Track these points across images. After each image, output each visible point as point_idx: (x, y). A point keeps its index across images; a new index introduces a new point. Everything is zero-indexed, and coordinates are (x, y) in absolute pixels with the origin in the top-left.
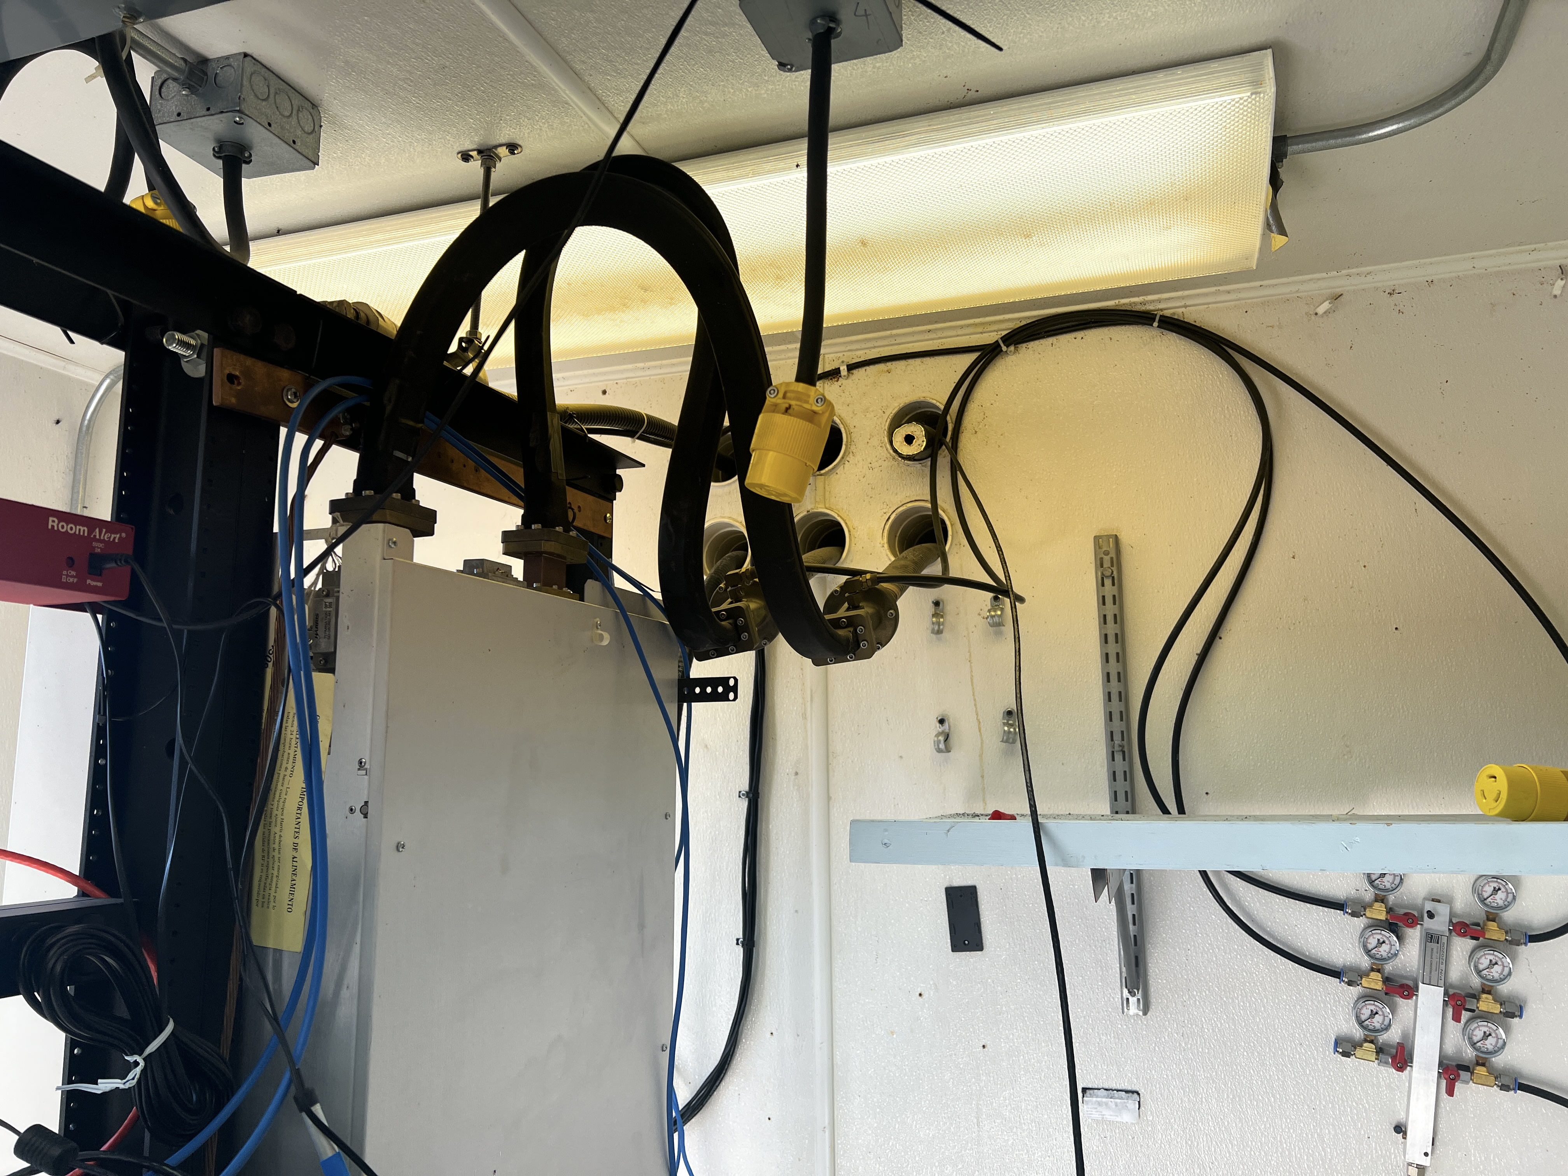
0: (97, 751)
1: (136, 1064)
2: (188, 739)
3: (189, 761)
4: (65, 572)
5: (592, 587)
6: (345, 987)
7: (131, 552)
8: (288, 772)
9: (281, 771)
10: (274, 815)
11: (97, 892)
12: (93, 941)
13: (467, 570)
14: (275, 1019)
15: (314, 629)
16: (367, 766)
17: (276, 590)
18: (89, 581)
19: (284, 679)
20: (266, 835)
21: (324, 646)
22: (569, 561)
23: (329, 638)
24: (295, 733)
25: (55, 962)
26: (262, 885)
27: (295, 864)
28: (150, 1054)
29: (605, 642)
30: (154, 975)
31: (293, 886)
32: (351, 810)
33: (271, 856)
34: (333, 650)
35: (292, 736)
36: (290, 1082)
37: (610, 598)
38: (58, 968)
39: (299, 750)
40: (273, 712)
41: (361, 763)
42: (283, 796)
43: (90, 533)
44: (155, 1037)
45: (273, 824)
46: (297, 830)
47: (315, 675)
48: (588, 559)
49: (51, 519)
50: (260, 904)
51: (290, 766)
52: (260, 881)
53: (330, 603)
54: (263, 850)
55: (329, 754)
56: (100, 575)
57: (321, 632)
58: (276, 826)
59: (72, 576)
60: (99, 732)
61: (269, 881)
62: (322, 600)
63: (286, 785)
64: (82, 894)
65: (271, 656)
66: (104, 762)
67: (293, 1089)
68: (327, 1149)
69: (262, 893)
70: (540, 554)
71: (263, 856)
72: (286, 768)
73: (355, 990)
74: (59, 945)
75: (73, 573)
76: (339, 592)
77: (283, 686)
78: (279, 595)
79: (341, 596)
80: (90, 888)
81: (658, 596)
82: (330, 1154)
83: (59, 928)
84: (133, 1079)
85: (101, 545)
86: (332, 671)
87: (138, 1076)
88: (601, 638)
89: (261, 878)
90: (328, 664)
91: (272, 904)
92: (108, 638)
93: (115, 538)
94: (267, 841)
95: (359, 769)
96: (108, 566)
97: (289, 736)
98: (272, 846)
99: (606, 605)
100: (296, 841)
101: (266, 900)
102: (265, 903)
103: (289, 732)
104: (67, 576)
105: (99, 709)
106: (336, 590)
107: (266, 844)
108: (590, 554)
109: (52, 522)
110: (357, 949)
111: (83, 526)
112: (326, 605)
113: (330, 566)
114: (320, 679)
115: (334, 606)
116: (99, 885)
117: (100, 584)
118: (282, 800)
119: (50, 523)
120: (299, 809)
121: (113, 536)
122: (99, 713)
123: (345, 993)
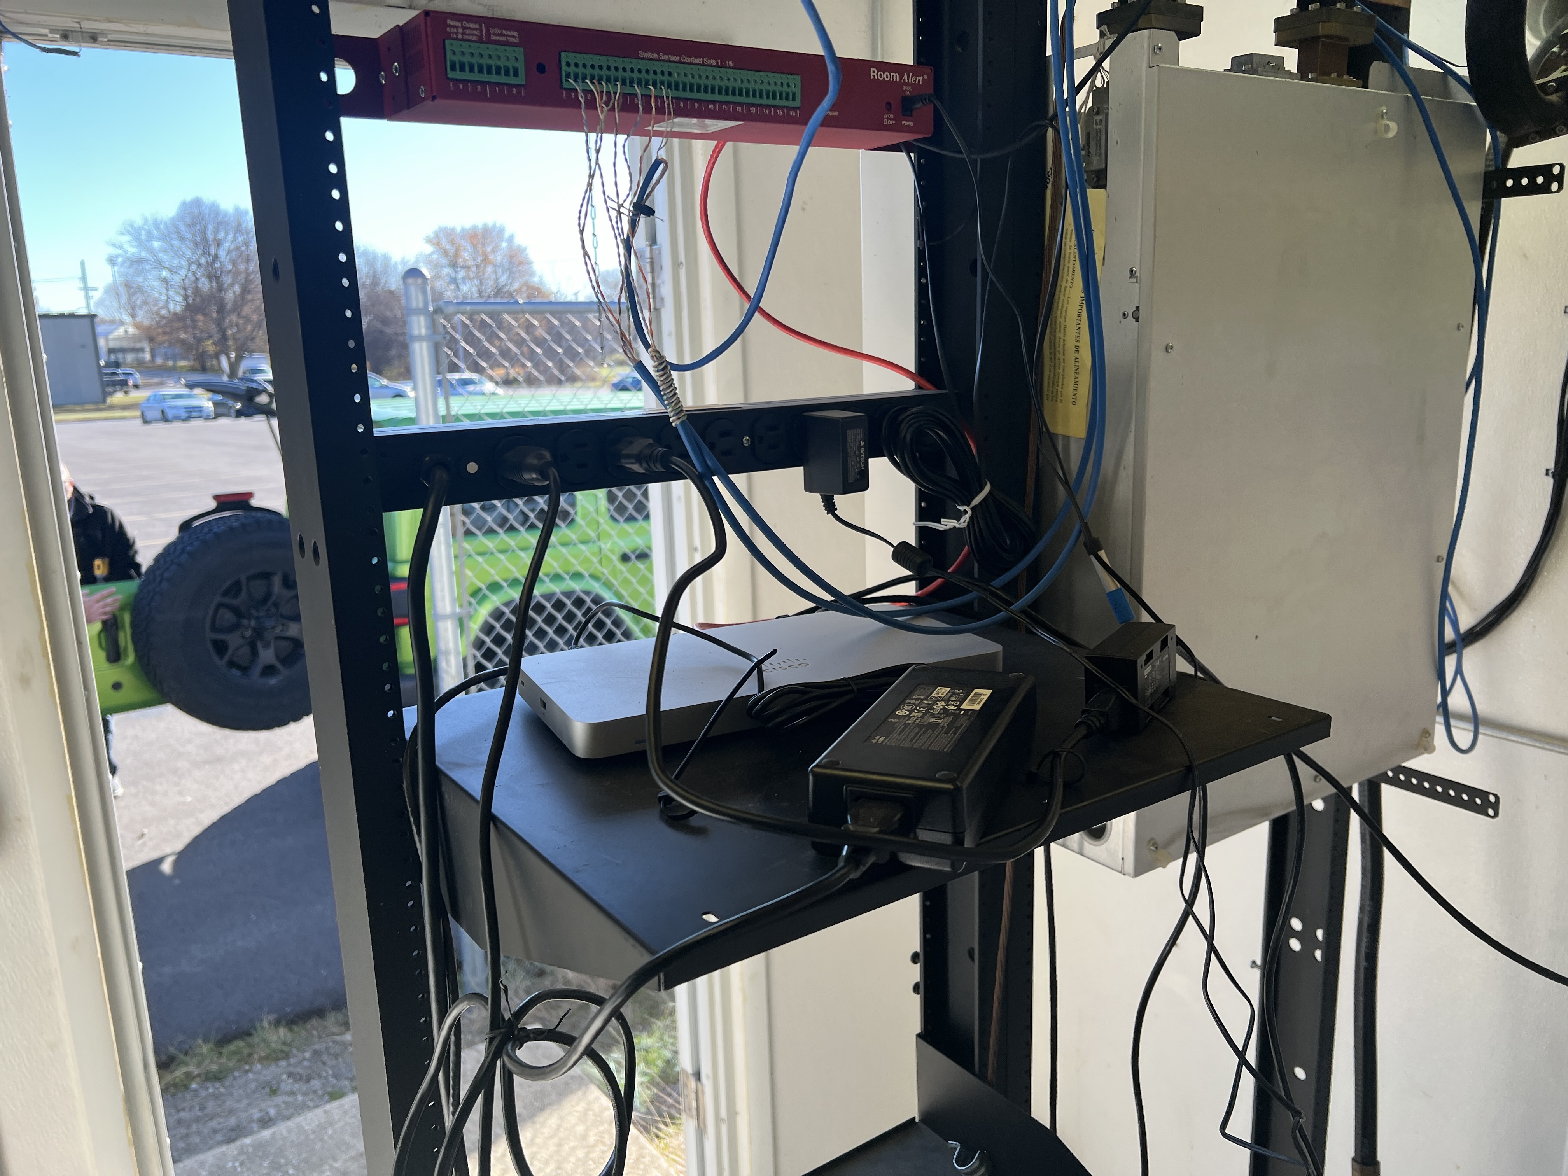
0: (920, 272)
1: (966, 512)
2: (988, 255)
3: (990, 273)
4: (886, 116)
5: (1378, 70)
6: (1122, 468)
7: (932, 91)
8: (1069, 284)
9: (1063, 283)
10: (1058, 322)
11: (928, 385)
12: (929, 418)
13: (1235, 68)
14: (1066, 483)
15: (1087, 147)
16: (1138, 274)
17: (1051, 112)
18: (903, 122)
19: (1062, 197)
20: (1053, 340)
21: (1096, 165)
22: (1351, 43)
23: (1100, 154)
24: (1073, 247)
25: (907, 433)
26: (1051, 382)
27: (1077, 364)
28: (975, 506)
29: (1391, 134)
30: (974, 450)
31: (1076, 383)
32: (1124, 315)
33: (1057, 358)
34: (1104, 166)
35: (1070, 251)
36: (1080, 532)
37: (1400, 81)
38: (908, 437)
39: (1078, 262)
40: (1053, 230)
41: (1132, 271)
42: (1065, 305)
43: (901, 78)
44: (978, 494)
45: (1058, 331)
46: (1078, 335)
47: (1090, 192)
48: (1375, 37)
49: (872, 69)
50: (1050, 399)
51: (1070, 279)
52: (1049, 379)
53: (1101, 120)
54: (1051, 353)
55: (1103, 264)
56: (912, 116)
57: (1093, 150)
58: (1060, 332)
59: (891, 119)
60: (920, 255)
61: (1056, 379)
62: (1093, 118)
63: (1067, 295)
64: (918, 387)
65: (1050, 178)
66: (925, 281)
67: (1082, 539)
68: (1111, 585)
69: (1051, 389)
70: (1317, 38)
71: (1051, 358)
72: (1067, 281)
73: (1130, 470)
74: (907, 420)
75: (892, 116)
76: (1108, 108)
77: (1062, 205)
78: (1055, 115)
79: (1110, 111)
80: (924, 383)
81: (1463, 72)
82: (1113, 588)
83: (906, 409)
84: (964, 522)
85: (909, 88)
86: (1104, 187)
87: (967, 521)
88: (1387, 128)
89: (1049, 376)
90: (1100, 180)
91: (1059, 398)
92: (921, 173)
93: (919, 80)
94: (1053, 345)
95: (1130, 278)
96: (917, 106)
97: (1068, 251)
98: (1057, 349)
99: (1393, 88)
100: (1077, 344)
101: (1055, 394)
102: (1055, 398)
103: (1068, 247)
104: (888, 119)
105: (919, 235)
106: (1105, 106)
107: (1053, 348)
108: (1377, 31)
109: (874, 73)
110: (1131, 438)
111: (895, 73)
112: (1096, 123)
113: (1099, 83)
114: (1094, 195)
115: (1104, 123)
116: (929, 381)
117: (911, 124)
118: (1064, 309)
119: (872, 74)
120: (1079, 315)
121: (918, 78)
122: (919, 239)
123: (1123, 473)
